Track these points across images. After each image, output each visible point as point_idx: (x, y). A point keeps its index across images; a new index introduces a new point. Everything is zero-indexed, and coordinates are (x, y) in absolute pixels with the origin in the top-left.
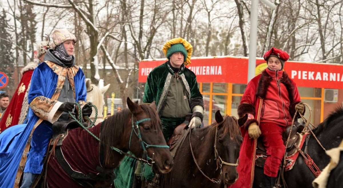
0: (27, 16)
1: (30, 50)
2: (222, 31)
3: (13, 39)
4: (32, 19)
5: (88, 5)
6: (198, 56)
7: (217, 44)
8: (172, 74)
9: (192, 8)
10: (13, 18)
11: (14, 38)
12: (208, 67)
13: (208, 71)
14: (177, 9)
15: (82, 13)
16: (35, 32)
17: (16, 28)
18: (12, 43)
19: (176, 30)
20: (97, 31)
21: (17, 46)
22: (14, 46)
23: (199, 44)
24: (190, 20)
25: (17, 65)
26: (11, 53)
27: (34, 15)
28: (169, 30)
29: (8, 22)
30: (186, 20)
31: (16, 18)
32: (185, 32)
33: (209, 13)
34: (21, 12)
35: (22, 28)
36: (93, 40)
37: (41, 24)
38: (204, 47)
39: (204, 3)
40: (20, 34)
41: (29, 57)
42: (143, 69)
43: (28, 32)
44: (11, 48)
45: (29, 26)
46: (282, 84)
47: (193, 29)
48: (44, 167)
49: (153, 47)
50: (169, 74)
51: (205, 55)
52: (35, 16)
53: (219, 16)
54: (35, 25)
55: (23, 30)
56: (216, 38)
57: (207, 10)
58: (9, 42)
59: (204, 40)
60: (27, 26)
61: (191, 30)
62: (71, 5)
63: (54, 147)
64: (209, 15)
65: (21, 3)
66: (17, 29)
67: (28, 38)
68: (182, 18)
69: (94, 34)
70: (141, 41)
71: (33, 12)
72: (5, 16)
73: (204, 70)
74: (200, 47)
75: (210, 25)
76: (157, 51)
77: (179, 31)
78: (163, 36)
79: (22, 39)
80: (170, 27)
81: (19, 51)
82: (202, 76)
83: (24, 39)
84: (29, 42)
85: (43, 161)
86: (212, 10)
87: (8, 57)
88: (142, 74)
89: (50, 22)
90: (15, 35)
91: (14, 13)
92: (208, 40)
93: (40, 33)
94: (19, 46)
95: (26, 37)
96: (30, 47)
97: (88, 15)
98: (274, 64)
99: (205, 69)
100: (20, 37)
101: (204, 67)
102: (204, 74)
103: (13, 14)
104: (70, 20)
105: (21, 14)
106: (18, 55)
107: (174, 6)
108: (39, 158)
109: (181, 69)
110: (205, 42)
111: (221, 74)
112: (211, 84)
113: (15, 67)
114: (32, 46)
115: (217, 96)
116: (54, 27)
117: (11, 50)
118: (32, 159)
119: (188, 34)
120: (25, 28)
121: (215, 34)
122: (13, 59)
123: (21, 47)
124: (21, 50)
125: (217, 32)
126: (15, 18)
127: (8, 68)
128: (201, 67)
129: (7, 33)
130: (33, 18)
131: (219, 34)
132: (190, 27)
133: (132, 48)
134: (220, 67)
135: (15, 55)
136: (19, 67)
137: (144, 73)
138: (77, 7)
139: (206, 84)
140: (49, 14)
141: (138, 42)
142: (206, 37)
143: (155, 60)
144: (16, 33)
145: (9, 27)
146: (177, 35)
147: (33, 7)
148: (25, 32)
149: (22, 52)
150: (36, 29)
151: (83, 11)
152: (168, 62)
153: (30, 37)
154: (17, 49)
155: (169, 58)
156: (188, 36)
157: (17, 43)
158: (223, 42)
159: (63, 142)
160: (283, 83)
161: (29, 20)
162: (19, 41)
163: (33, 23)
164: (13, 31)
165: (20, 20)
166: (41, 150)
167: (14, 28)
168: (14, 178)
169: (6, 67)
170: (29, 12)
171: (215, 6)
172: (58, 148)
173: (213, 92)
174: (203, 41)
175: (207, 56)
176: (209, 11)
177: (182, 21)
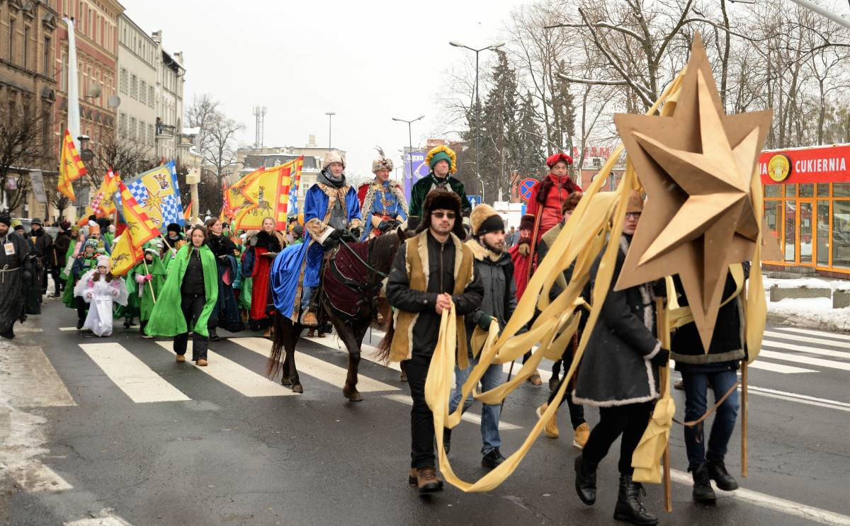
0: (562, 99)
1: (568, 146)
2: (840, 107)
3: (543, 133)
4: (568, 104)
5: (648, 80)
6: (808, 144)
7: (833, 126)
8: (436, 184)
9: (795, 75)
10: (542, 102)
11: (545, 131)
12: (825, 160)
13: (825, 165)
14: (773, 78)
15: (641, 91)
16: (573, 121)
17: (547, 117)
18: (542, 138)
21: (550, 141)
22: (545, 142)
23: (807, 128)
24: (793, 93)
26: (541, 151)
27: (571, 97)
29: (535, 109)
30: (788, 94)
31: (546, 102)
32: (786, 110)
33: (821, 82)
34: (552, 93)
35: (554, 117)
37: (581, 109)
38: (813, 132)
39: (813, 67)
40: (553, 124)
43: (564, 122)
44: (540, 144)
45: (565, 112)
46: (565, 190)
47: (798, 106)
48: (321, 279)
50: (433, 184)
51: (818, 143)
52: (573, 98)
53: (836, 85)
54: (573, 111)
55: (557, 119)
56: (832, 119)
57: (818, 77)
58: (538, 137)
59: (815, 122)
60: (562, 114)
61: (796, 108)
62: (625, 80)
63: (328, 260)
64: (821, 85)
65: (552, 82)
67: (564, 130)
68: (781, 90)
71: (570, 93)
72: (531, 101)
73: (819, 165)
74: (809, 133)
75: (823, 100)
79: (556, 131)
80: (764, 104)
81: (552, 149)
82: (817, 173)
85: (319, 274)
86: (825, 77)
87: (537, 157)
89: (594, 106)
90: (546, 126)
91: (543, 95)
92: (821, 122)
93: (580, 122)
94: (553, 141)
95: (560, 129)
96: (567, 141)
97: (649, 94)
98: (561, 170)
99: (822, 163)
100: (553, 129)
101: (820, 161)
102: (819, 170)
103: (541, 97)
104: (622, 102)
105: (553, 97)
107: (769, 74)
108: (314, 272)
109: (446, 178)
110: (816, 124)
111: (845, 169)
112: (831, 184)
114: (569, 141)
115: (838, 202)
116: (599, 113)
117: (541, 148)
118: (308, 274)
119: (791, 113)
120: (559, 116)
121: (830, 112)
123: (555, 143)
124: (554, 147)
125: (833, 109)
126: (544, 103)
127: (538, 173)
128: (815, 161)
129: (535, 124)
130: (570, 102)
131: (835, 111)
132: (794, 103)
134: (843, 160)
138: (633, 82)
139: (823, 186)
140: (591, 94)
142: (818, 116)
144: (547, 124)
145: (537, 115)
146: (775, 115)
147: (569, 86)
148: (560, 121)
150: (575, 116)
151: (641, 88)
152: (433, 173)
153: (566, 128)
154: (549, 145)
155: (433, 169)
156: (791, 116)
157: (549, 138)
158: (841, 124)
159: (336, 256)
160: (565, 188)
161: (564, 104)
162: (552, 134)
163: (570, 108)
164: (542, 121)
165: (552, 106)
166: (315, 265)
167: (544, 117)
168: (294, 292)
169: (535, 172)
170: (564, 93)
171: (830, 72)
172: (331, 261)
173: (833, 196)
174: (813, 124)
175: (820, 144)
176: (821, 79)
177: (781, 96)
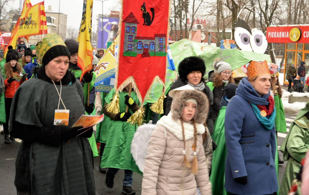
11: (173, 9)
16: (188, 5)
19: (292, 3)
20: (237, 4)
21: (176, 15)
22: (173, 15)
25: (175, 29)
26: (171, 20)
28: (286, 4)
32: (298, 5)
35: (178, 2)
36: (234, 11)
40: (177, 6)
41: (184, 23)
42: (269, 33)
43: (183, 5)
47: (305, 3)
49: (274, 17)
55: (179, 3)
61: (303, 3)
66: (175, 2)
67: (183, 9)
69: (235, 6)
70: (267, 12)
76: (277, 19)
77: (294, 5)
78: (281, 8)
79: (179, 10)
81: (177, 19)
83: (180, 10)
84: (184, 12)
88: (269, 37)
90: (174, 7)
93: (192, 6)
95: (181, 9)
100: (178, 9)
106: (175, 22)
113: (174, 30)
114: (185, 15)
119: (301, 6)
120: (181, 2)
122: (172, 24)
123: (178, 15)
133: (259, 17)
135: (173, 22)
136: (177, 30)
137: (270, 36)
141: (265, 13)
143: (278, 26)
144: (175, 6)
148: (181, 5)
149: (179, 19)
150: (189, 2)
153: (184, 9)
154: (175, 17)
156: (300, 8)
157: (175, 13)
162: (177, 11)
164: (172, 4)
